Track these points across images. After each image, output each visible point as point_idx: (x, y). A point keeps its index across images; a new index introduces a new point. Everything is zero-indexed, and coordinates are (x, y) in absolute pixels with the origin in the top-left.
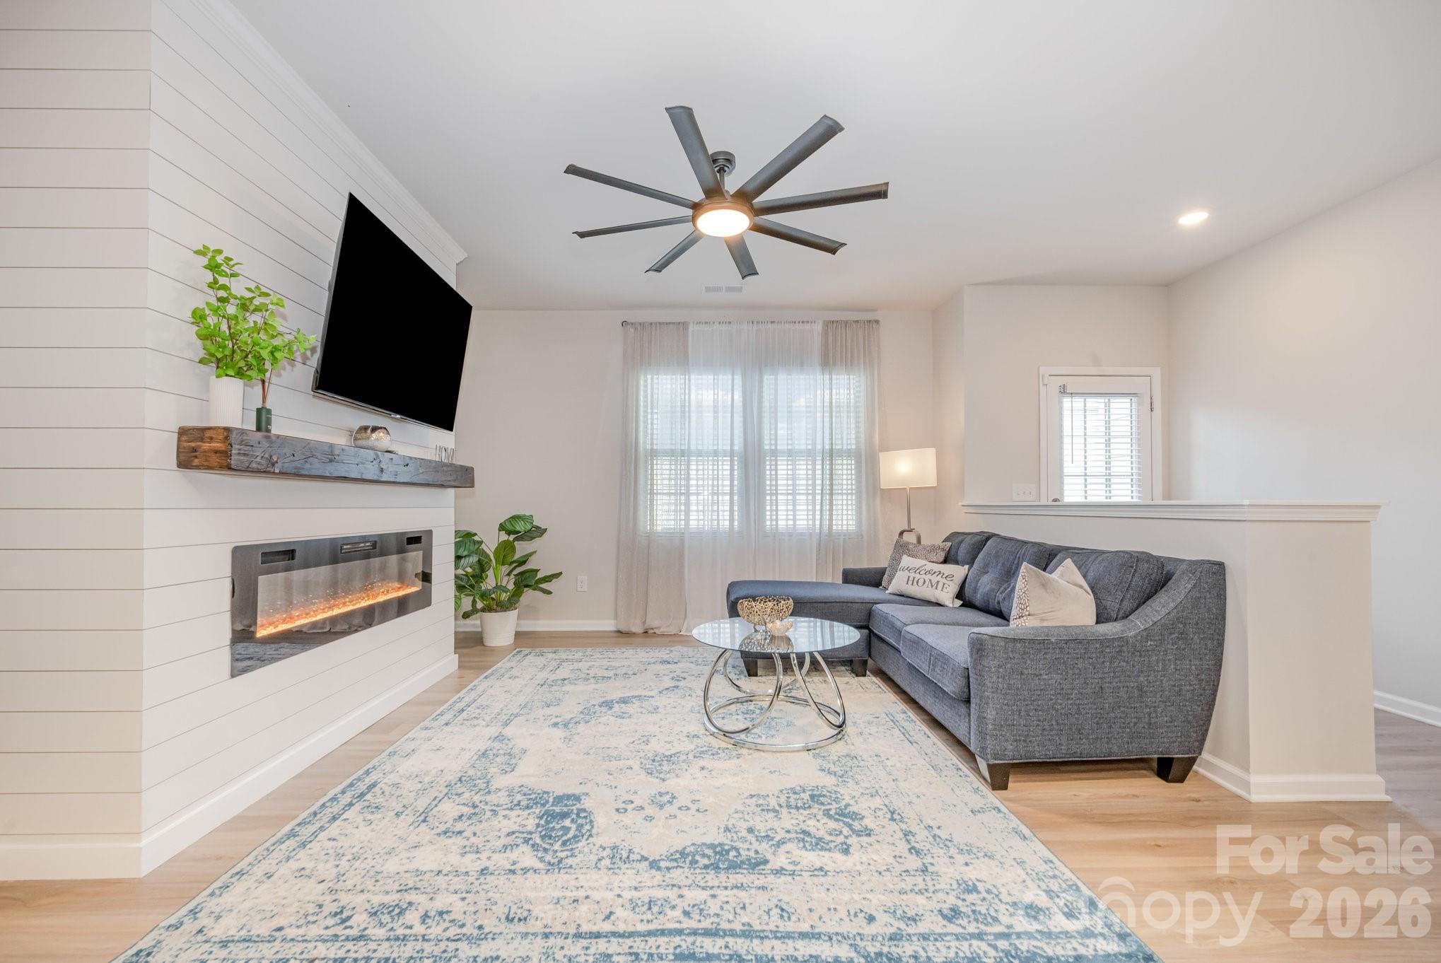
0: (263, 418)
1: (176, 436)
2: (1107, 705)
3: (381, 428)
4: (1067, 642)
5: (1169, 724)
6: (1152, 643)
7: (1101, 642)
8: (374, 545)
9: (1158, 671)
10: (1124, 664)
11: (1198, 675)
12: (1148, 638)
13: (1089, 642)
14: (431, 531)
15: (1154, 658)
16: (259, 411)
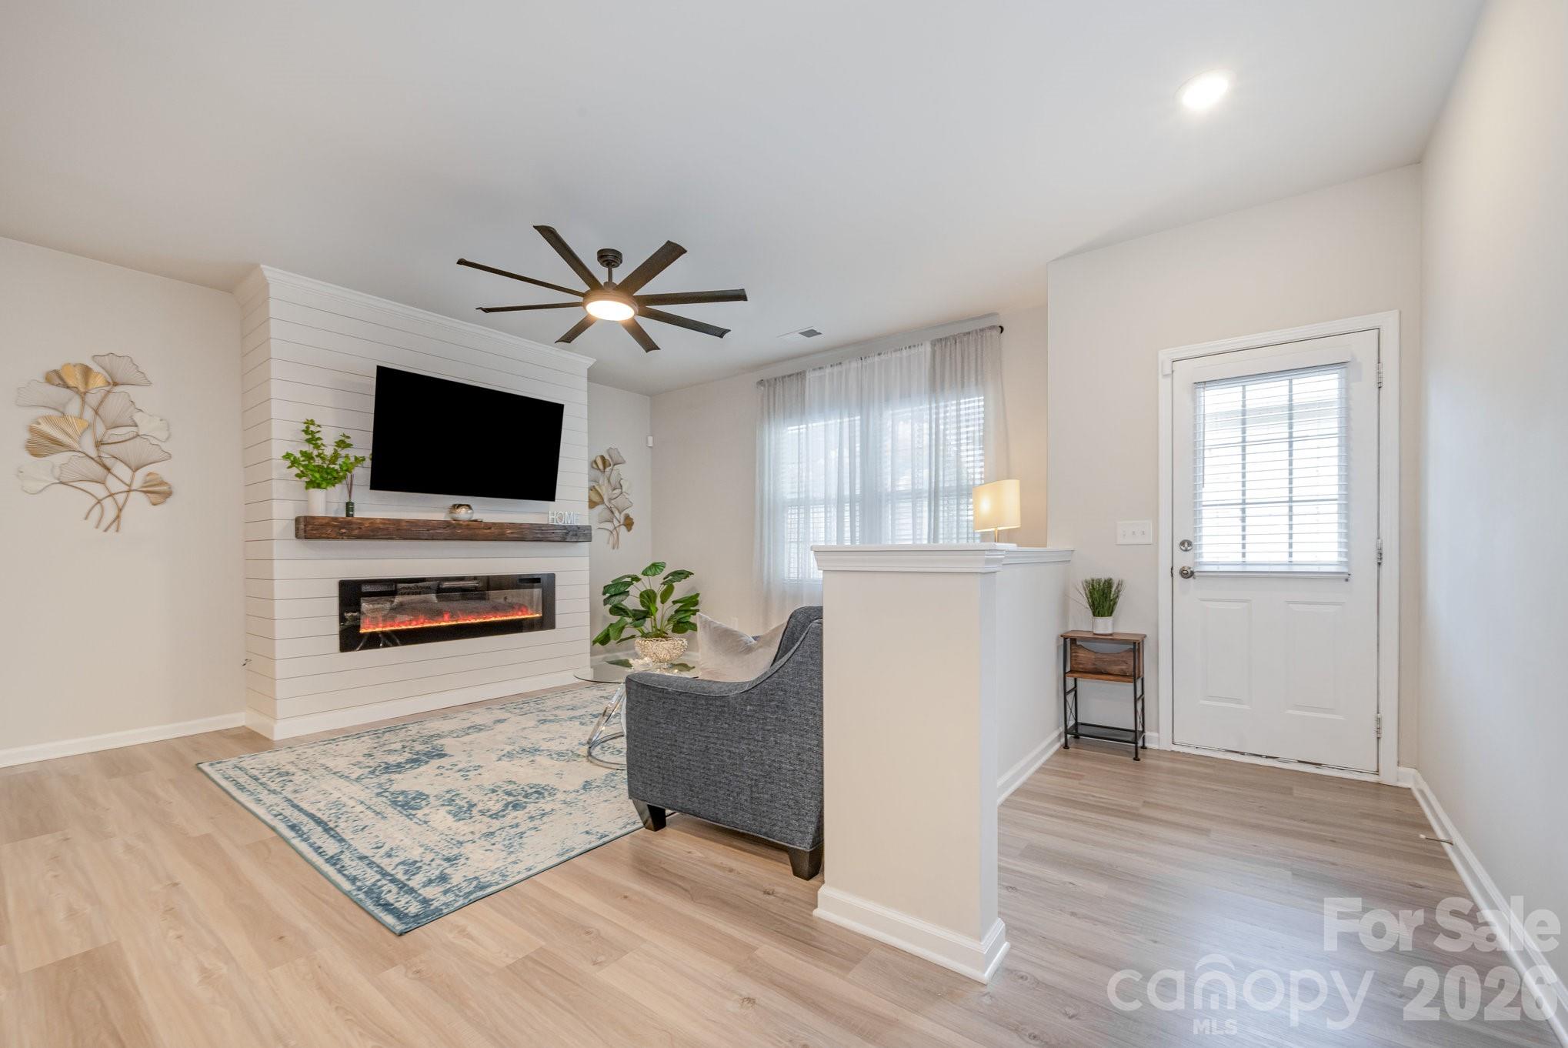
0: (349, 507)
1: (294, 522)
2: (712, 767)
3: (463, 505)
4: (681, 694)
5: (769, 804)
6: (752, 708)
7: (707, 698)
8: (488, 583)
9: (758, 741)
10: (727, 726)
11: (799, 754)
12: (748, 702)
13: (697, 697)
14: (554, 574)
15: (754, 726)
16: (348, 504)
